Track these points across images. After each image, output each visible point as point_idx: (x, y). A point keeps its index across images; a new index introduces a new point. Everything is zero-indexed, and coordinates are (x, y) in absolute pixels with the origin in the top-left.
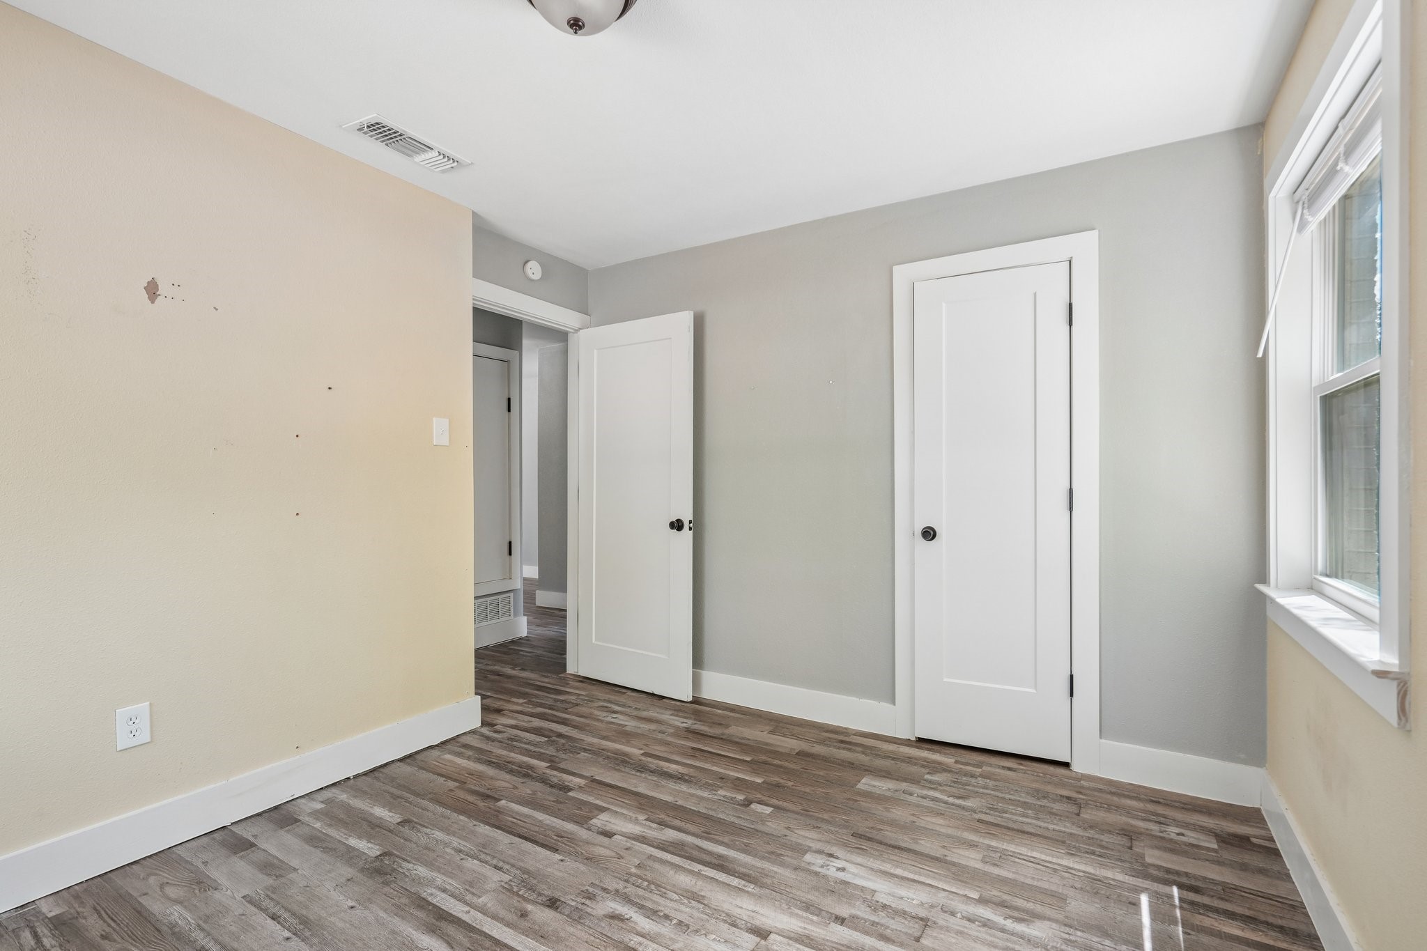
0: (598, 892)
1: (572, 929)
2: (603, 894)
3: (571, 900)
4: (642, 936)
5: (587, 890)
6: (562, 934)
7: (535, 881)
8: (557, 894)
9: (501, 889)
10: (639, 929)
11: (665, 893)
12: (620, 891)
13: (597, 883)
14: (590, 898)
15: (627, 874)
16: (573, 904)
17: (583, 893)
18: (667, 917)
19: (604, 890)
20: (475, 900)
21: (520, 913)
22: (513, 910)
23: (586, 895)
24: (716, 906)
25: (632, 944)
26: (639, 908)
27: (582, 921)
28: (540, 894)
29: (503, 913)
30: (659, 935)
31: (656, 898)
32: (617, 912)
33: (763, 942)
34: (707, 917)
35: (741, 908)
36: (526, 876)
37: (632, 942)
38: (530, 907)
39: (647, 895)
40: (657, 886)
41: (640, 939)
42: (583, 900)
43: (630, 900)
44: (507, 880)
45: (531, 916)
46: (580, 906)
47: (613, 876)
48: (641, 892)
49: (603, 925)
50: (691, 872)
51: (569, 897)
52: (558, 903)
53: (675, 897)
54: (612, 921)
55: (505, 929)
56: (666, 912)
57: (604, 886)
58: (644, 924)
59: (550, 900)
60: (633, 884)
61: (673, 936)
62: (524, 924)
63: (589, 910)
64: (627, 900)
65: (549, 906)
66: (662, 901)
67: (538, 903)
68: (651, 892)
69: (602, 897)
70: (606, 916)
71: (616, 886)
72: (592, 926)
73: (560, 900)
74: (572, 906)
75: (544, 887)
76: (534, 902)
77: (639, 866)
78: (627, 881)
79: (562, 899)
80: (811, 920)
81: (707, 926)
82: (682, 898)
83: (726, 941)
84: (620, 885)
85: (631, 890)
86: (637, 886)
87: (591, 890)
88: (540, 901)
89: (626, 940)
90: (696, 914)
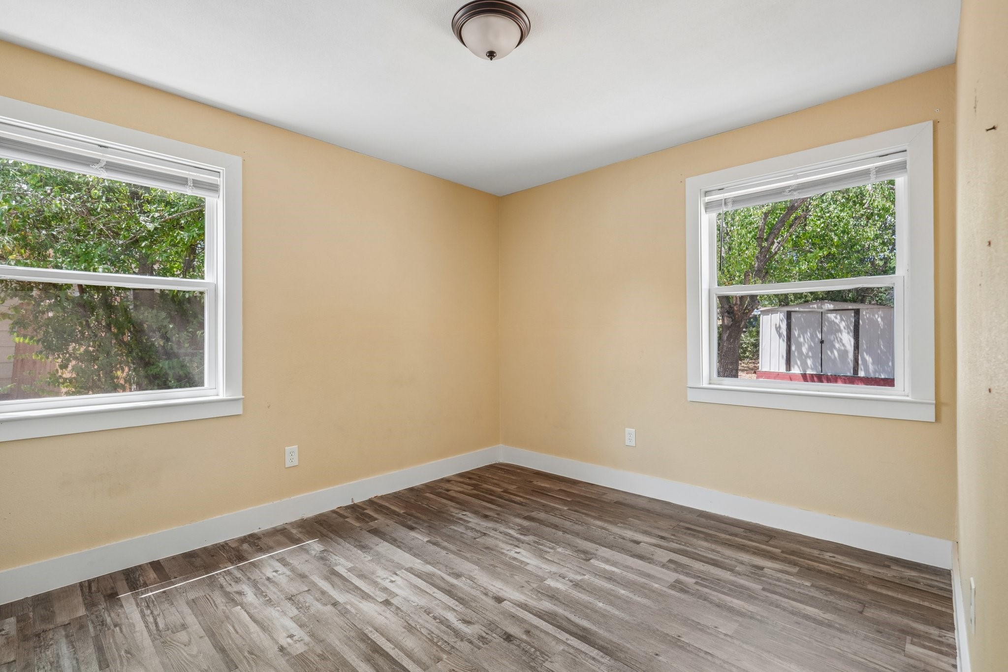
0: (476, 641)
1: (495, 618)
2: (472, 639)
3: (497, 639)
4: (454, 609)
5: (483, 644)
6: (501, 616)
7: (524, 658)
8: (505, 644)
9: (550, 655)
10: (455, 614)
11: (429, 634)
12: (460, 640)
13: (476, 649)
14: (482, 637)
15: (451, 654)
16: (494, 635)
17: (487, 642)
18: (435, 618)
19: (471, 642)
20: (566, 648)
21: (530, 634)
22: (536, 637)
23: (485, 640)
24: (400, 620)
25: (461, 606)
26: (450, 626)
27: (489, 622)
28: (519, 646)
29: (542, 635)
30: (444, 609)
31: (437, 632)
32: (465, 625)
33: (389, 598)
34: (410, 615)
35: (386, 617)
36: (531, 664)
37: (461, 607)
38: (524, 637)
39: (442, 635)
40: (431, 641)
41: (456, 608)
42: (487, 636)
43: (455, 632)
44: (547, 662)
45: (523, 630)
46: (489, 632)
47: (462, 653)
48: (446, 638)
49: (476, 618)
50: (402, 649)
51: (497, 641)
52: (505, 637)
53: (423, 631)
54: (470, 620)
55: (538, 625)
56: (434, 621)
57: (470, 645)
58: (451, 617)
59: (511, 641)
60: (449, 644)
61: (437, 607)
62: (526, 626)
63: (484, 629)
64: (457, 633)
65: (511, 636)
66: (434, 629)
67: (519, 639)
68: (438, 636)
69: (473, 637)
70: (474, 624)
71: (462, 644)
72: (483, 618)
73: (504, 639)
74: (495, 634)
75: (516, 652)
76: (521, 640)
77: (439, 660)
78: (453, 647)
79: (502, 640)
80: (352, 606)
81: (413, 609)
82: (419, 630)
83: (408, 601)
84: (459, 645)
85: (452, 640)
86: (447, 642)
87: (481, 644)
88: (518, 641)
89: (464, 609)
90: (416, 617)
